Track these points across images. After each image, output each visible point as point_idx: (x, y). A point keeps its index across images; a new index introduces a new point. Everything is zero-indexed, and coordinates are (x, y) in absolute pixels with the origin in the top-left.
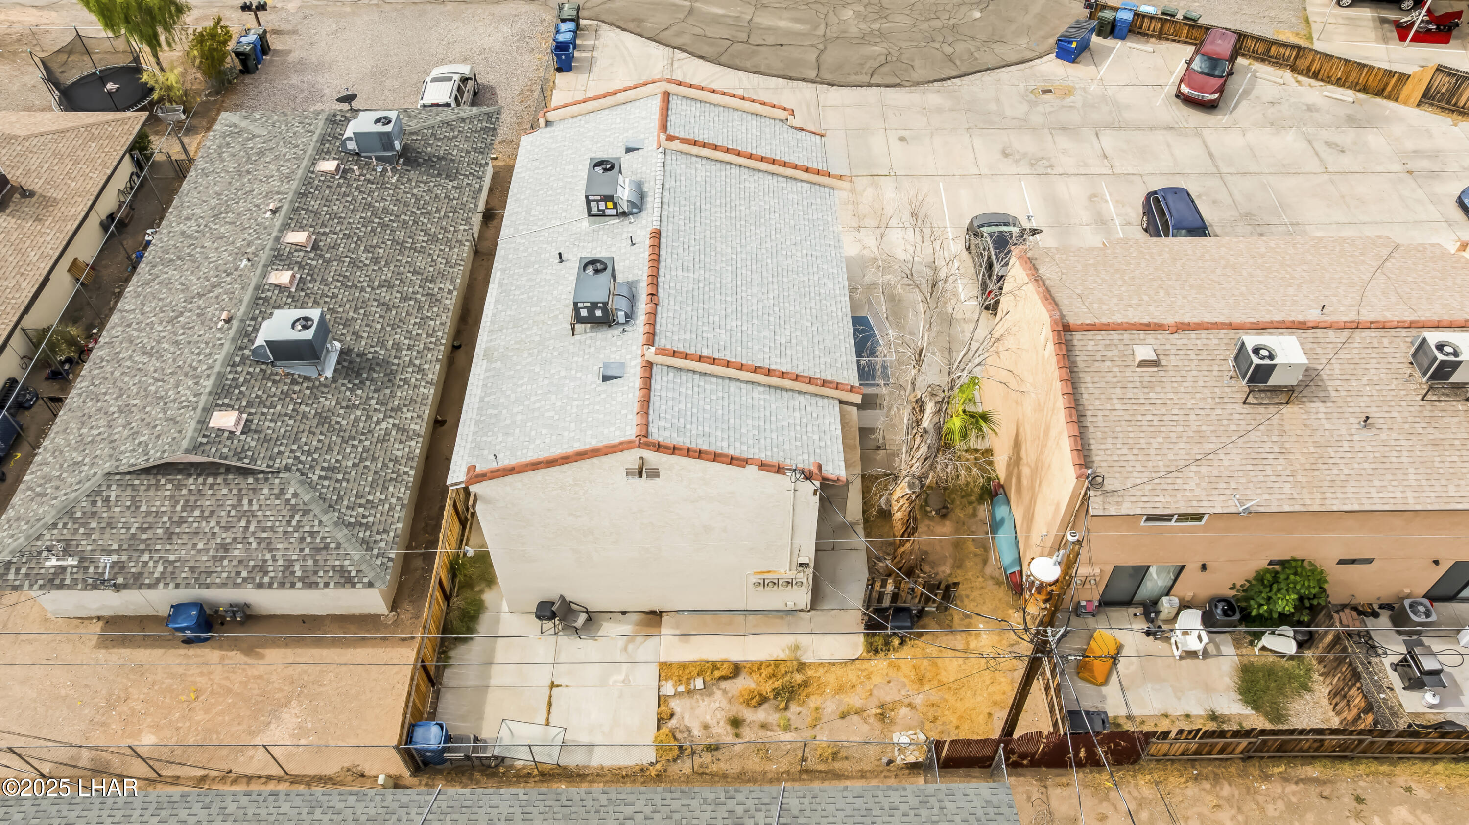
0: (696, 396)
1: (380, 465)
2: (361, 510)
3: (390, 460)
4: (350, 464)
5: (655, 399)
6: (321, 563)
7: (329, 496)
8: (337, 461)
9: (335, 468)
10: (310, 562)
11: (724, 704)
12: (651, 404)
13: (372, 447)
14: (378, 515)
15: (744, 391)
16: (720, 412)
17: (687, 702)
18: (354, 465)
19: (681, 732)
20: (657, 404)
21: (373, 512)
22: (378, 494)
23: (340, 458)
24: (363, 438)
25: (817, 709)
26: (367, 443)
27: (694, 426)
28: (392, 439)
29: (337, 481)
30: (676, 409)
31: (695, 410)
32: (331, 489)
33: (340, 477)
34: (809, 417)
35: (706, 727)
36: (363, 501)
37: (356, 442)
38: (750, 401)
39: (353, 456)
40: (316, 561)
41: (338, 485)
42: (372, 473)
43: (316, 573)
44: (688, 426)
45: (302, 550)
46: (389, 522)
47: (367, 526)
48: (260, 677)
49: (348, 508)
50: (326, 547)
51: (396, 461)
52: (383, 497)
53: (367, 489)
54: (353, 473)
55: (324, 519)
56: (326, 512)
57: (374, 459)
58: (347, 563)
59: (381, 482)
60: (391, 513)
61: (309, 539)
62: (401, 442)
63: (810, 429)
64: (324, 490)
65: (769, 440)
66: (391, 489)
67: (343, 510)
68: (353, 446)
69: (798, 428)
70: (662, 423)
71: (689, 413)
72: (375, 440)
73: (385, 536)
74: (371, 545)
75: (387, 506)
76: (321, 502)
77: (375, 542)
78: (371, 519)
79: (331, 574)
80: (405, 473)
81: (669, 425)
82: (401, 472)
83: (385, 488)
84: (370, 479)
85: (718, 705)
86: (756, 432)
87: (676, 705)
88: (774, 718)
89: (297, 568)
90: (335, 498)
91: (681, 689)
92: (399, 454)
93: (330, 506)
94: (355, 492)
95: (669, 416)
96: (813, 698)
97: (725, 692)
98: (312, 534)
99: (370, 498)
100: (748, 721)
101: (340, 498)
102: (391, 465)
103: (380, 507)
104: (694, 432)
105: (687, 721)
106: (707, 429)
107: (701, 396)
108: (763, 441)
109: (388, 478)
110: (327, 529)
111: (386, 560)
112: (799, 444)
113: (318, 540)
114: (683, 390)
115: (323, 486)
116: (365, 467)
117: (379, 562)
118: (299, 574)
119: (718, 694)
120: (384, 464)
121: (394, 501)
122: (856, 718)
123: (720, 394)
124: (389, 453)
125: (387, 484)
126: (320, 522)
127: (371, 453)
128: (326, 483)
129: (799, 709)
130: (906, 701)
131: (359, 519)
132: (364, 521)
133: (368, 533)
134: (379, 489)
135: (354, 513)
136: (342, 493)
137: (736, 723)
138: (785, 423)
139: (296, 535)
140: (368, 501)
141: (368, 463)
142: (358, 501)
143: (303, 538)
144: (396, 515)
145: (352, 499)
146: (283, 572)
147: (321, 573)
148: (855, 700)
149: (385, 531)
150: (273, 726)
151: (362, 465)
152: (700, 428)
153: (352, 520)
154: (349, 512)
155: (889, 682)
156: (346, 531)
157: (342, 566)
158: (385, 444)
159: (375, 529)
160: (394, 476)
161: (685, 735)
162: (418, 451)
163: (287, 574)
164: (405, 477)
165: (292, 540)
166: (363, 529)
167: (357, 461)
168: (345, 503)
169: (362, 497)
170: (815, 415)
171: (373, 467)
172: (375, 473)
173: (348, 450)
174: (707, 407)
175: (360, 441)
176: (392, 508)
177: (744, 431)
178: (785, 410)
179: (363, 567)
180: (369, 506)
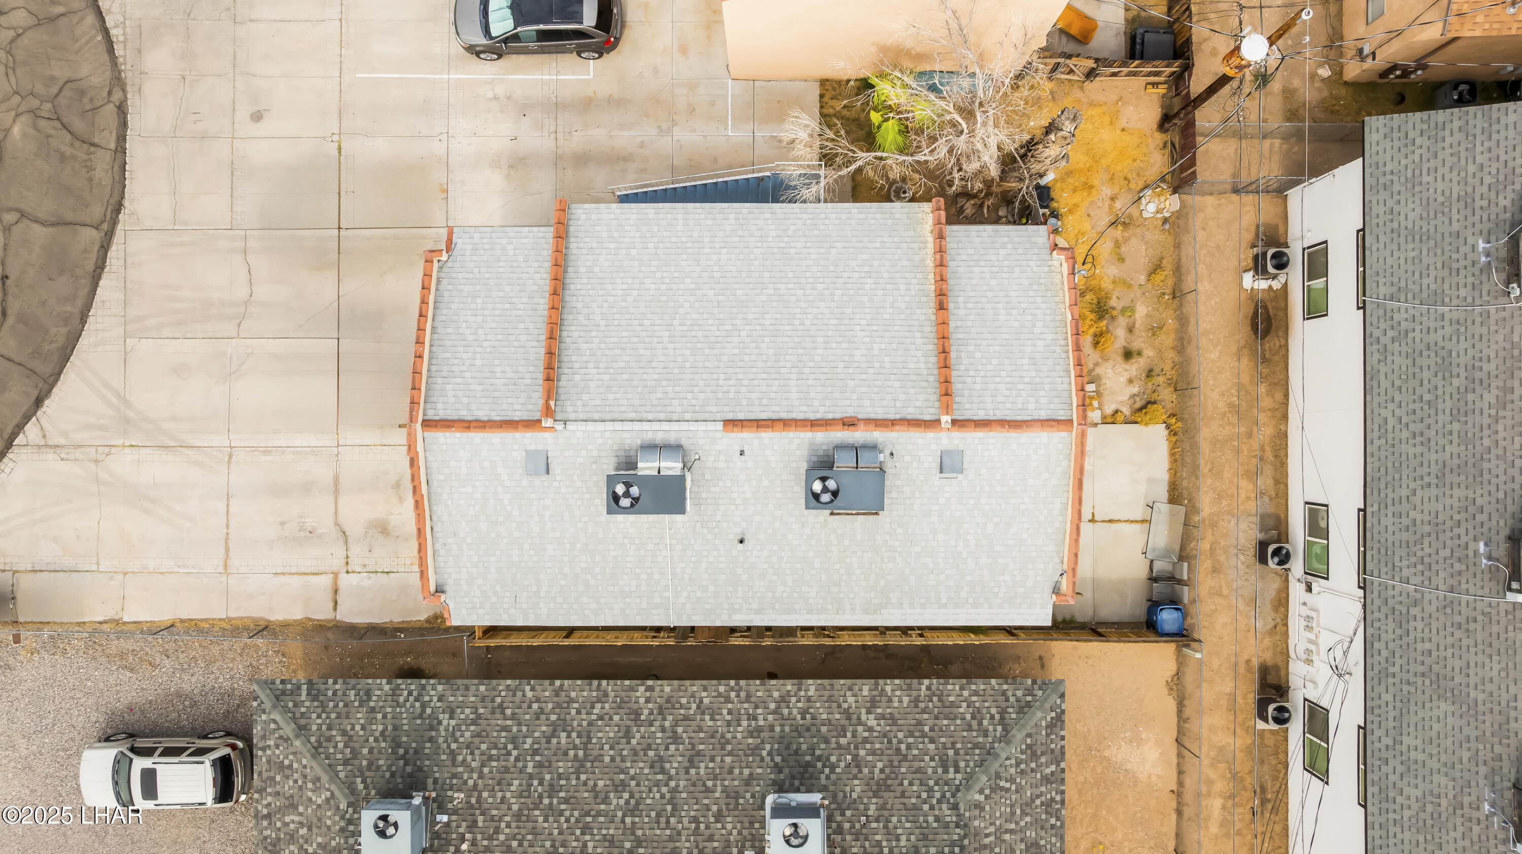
0: (982, 373)
1: (926, 716)
2: (985, 723)
3: (917, 706)
4: (932, 747)
5: (999, 415)
6: (1044, 748)
7: (976, 758)
8: (932, 759)
9: (941, 759)
10: (1043, 760)
11: (1110, 364)
12: (1008, 418)
13: (905, 728)
14: (987, 704)
15: (959, 323)
16: (997, 348)
17: (1106, 399)
18: (932, 741)
19: (1135, 402)
20: (1006, 412)
21: (985, 711)
22: (961, 710)
23: (927, 758)
24: (895, 741)
25: (1114, 282)
26: (901, 735)
27: (1024, 374)
28: (889, 711)
29: (957, 753)
30: (1007, 393)
31: (1003, 374)
32: (968, 757)
33: (951, 752)
34: (975, 257)
35: (1130, 381)
36: (974, 723)
37: (903, 747)
38: (971, 317)
39: (921, 746)
40: (1043, 754)
41: (961, 752)
42: (938, 722)
43: (1053, 751)
44: (1027, 380)
45: (1032, 770)
46: (992, 692)
47: (1003, 712)
48: (1080, 792)
49: (986, 736)
50: (1029, 747)
51: (916, 701)
52: (964, 705)
53: (958, 722)
54: (943, 740)
55: (1004, 755)
56: (997, 756)
57: (920, 723)
58: (1044, 723)
59: (947, 710)
60: (982, 693)
61: (1023, 766)
62: (890, 701)
63: (994, 258)
64: (971, 764)
65: (1021, 299)
66: (952, 699)
67: (990, 739)
68: (909, 747)
69: (995, 269)
70: (1032, 406)
71: (1009, 380)
72: (895, 728)
73: (1010, 693)
74: (1023, 704)
75: (974, 698)
76: (986, 763)
77: (1018, 700)
78: (994, 711)
79: (1053, 737)
80: (929, 688)
81: (1032, 400)
82: (928, 693)
83: (952, 705)
84: (945, 722)
85: (1110, 371)
86: (1014, 312)
87: (1109, 410)
88: (1122, 322)
89: (1048, 771)
90: (977, 751)
91: (1095, 404)
92: (906, 700)
93: (989, 753)
94: (965, 734)
95: (1020, 400)
96: (1104, 285)
97: (1096, 364)
98: (1018, 764)
99: (968, 717)
100: (1125, 344)
101: (976, 746)
102: (922, 705)
103: (977, 705)
104: (1034, 374)
105: (1125, 398)
106: (1026, 361)
107: (980, 367)
108: (1025, 305)
109: (939, 704)
110: (1013, 751)
111: (1036, 687)
112: (1017, 270)
113: (1024, 757)
114: (978, 387)
115: (967, 766)
116: (932, 730)
117: (1040, 693)
118: (1053, 768)
119: (1099, 370)
120: (924, 711)
121: (966, 693)
122: (1124, 249)
123: (971, 348)
124: (908, 710)
125: (947, 704)
126: (1007, 759)
127: (912, 728)
128: (962, 764)
129: (1114, 297)
130: (1109, 202)
131: (996, 721)
132: (997, 717)
133: (1010, 710)
134: (955, 710)
135: (991, 728)
136: (969, 746)
137: (1128, 355)
138: (993, 282)
139: (1018, 780)
140: (973, 718)
141: (927, 729)
142: (975, 726)
143: (1022, 772)
144: (982, 687)
145: (975, 734)
146: (1052, 783)
147: (1053, 746)
148: (1105, 248)
149: (1004, 693)
150: (1129, 767)
151: (930, 734)
152: (1026, 368)
153: (999, 728)
154: (991, 734)
155: (1089, 215)
156: (1014, 732)
157: (1047, 727)
158: (897, 716)
159: (1004, 704)
160: (935, 699)
161: (1138, 399)
162: (897, 681)
163: (1053, 779)
164: (934, 688)
165: (1023, 783)
166: (1007, 716)
167: (926, 740)
168: (981, 739)
169: (970, 725)
170: (971, 251)
171: (931, 722)
172: (936, 718)
173: (915, 752)
174: (995, 361)
175: (900, 742)
176: (976, 693)
177: (1017, 324)
178: (974, 282)
179: (1047, 706)
180: (978, 716)
